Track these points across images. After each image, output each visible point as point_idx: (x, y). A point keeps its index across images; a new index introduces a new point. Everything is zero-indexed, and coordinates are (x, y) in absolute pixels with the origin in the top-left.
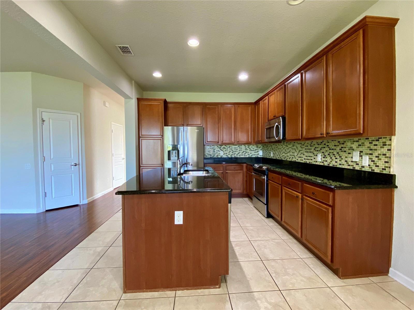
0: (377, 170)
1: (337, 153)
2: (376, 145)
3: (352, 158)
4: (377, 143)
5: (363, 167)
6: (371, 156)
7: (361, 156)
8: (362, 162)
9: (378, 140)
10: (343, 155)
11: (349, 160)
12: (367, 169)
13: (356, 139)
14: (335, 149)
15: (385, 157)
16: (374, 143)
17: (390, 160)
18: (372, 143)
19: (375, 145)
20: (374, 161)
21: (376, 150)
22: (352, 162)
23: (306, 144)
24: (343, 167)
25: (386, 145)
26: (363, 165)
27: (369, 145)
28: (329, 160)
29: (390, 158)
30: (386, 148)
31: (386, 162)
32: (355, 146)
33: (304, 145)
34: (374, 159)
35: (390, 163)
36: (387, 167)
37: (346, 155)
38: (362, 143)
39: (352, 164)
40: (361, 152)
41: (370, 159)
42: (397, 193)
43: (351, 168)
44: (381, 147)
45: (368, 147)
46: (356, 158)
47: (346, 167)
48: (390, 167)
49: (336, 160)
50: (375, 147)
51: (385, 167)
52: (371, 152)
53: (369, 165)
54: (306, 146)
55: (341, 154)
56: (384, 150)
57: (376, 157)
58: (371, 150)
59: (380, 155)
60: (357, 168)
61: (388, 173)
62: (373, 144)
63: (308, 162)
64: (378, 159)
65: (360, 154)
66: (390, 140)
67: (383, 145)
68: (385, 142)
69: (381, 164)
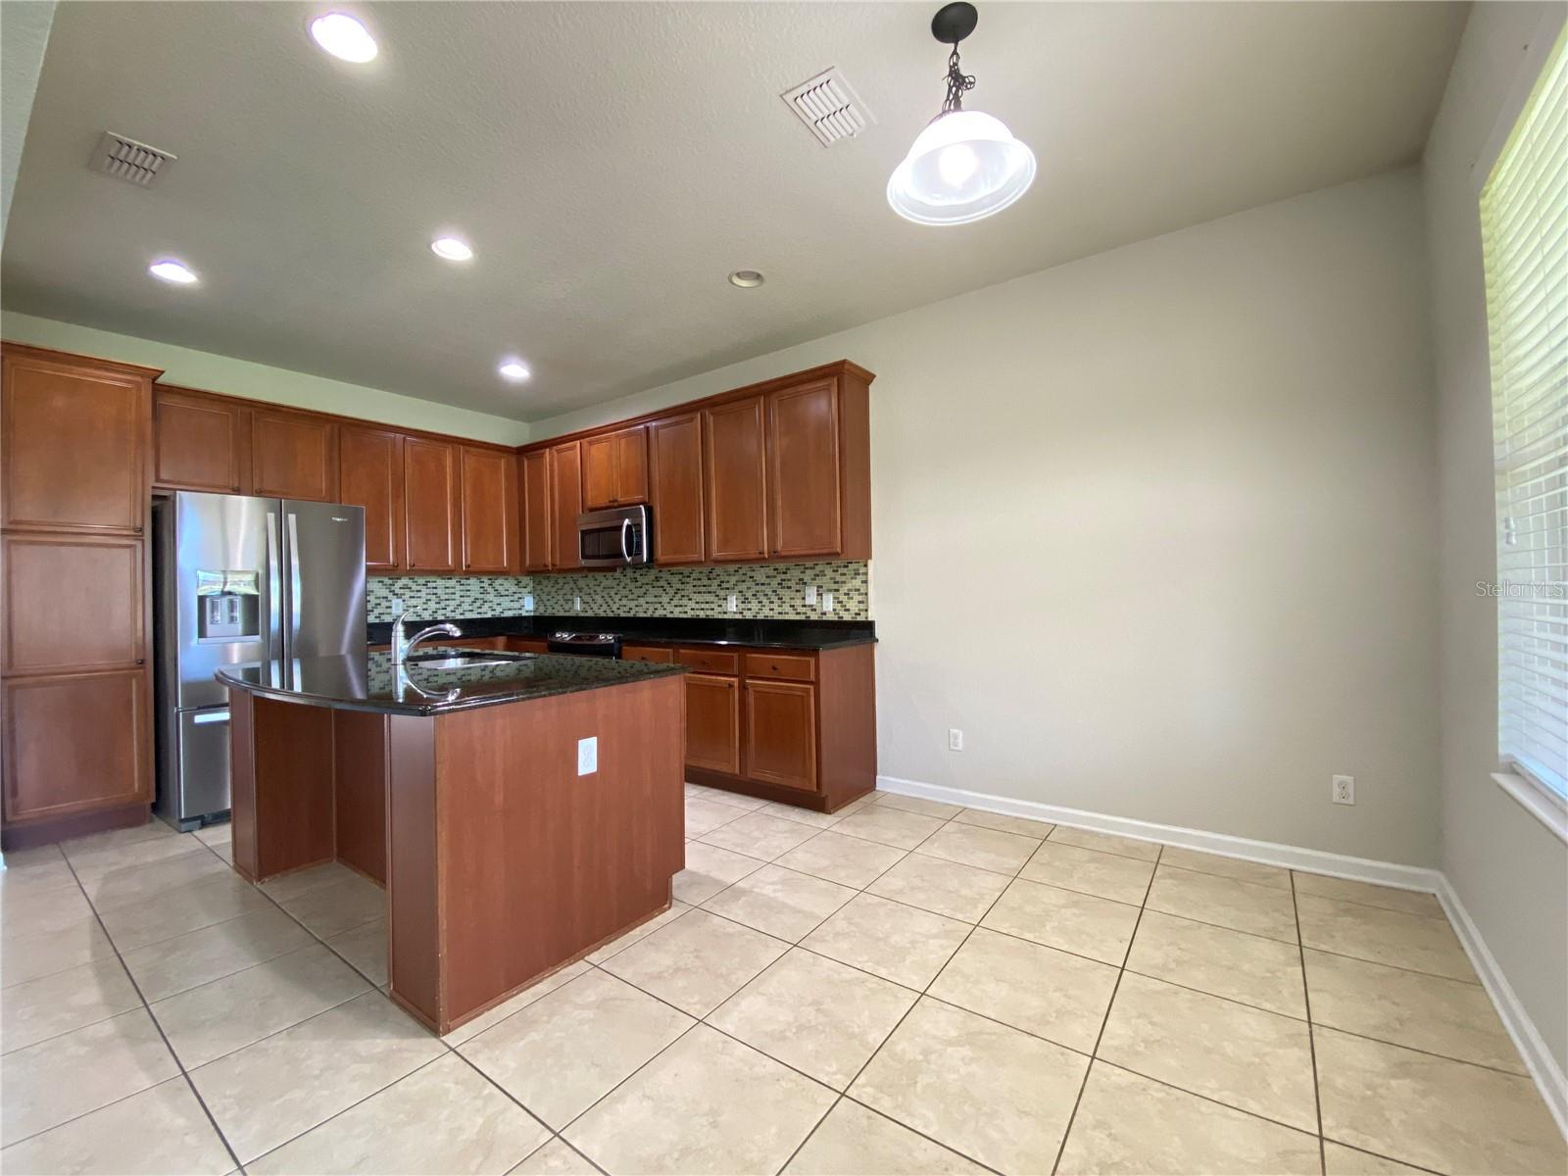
0: (847, 617)
1: (773, 591)
2: (845, 574)
3: (804, 598)
4: (845, 570)
5: (825, 614)
6: (837, 594)
7: (820, 595)
8: (822, 606)
9: (847, 567)
10: (786, 594)
11: (798, 603)
12: (831, 617)
13: (809, 564)
14: (769, 584)
15: (859, 595)
16: (841, 570)
17: (867, 599)
18: (837, 571)
19: (842, 574)
20: (842, 602)
21: (844, 582)
22: (804, 606)
23: (694, 576)
24: (787, 617)
25: (859, 574)
26: (825, 609)
27: (833, 575)
28: (754, 605)
29: (866, 594)
30: (860, 578)
31: (859, 602)
32: (808, 576)
33: (689, 577)
34: (843, 597)
35: (867, 603)
36: (862, 610)
37: (793, 594)
38: (821, 572)
39: (804, 610)
40: (819, 587)
41: (835, 598)
42: (878, 650)
43: (802, 617)
44: (852, 578)
45: (831, 579)
46: (812, 599)
47: (792, 617)
48: (866, 610)
49: (772, 606)
50: (843, 578)
51: (859, 610)
52: (836, 586)
53: (834, 610)
54: (694, 579)
55: (781, 592)
56: (857, 583)
57: (845, 594)
58: (836, 583)
59: (851, 590)
60: (814, 617)
61: (864, 619)
62: (839, 572)
64: (848, 598)
65: (818, 591)
66: (866, 566)
67: (855, 574)
68: (858, 570)
69: (853, 606)
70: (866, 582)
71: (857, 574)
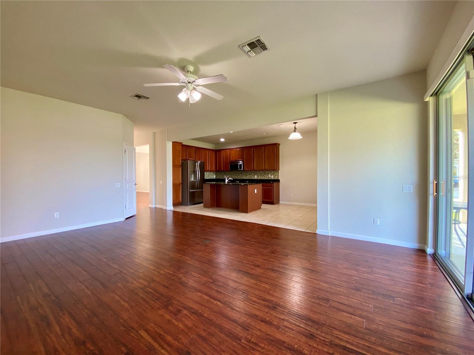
11: (267, 177)
14: (262, 174)
24: (265, 179)
26: (272, 178)
34: (275, 176)
36: (278, 178)
37: (266, 175)
38: (271, 172)
43: (268, 179)
49: (263, 177)
54: (249, 173)
63: (250, 178)
65: (271, 175)
70: (278, 174)
71: (277, 172)
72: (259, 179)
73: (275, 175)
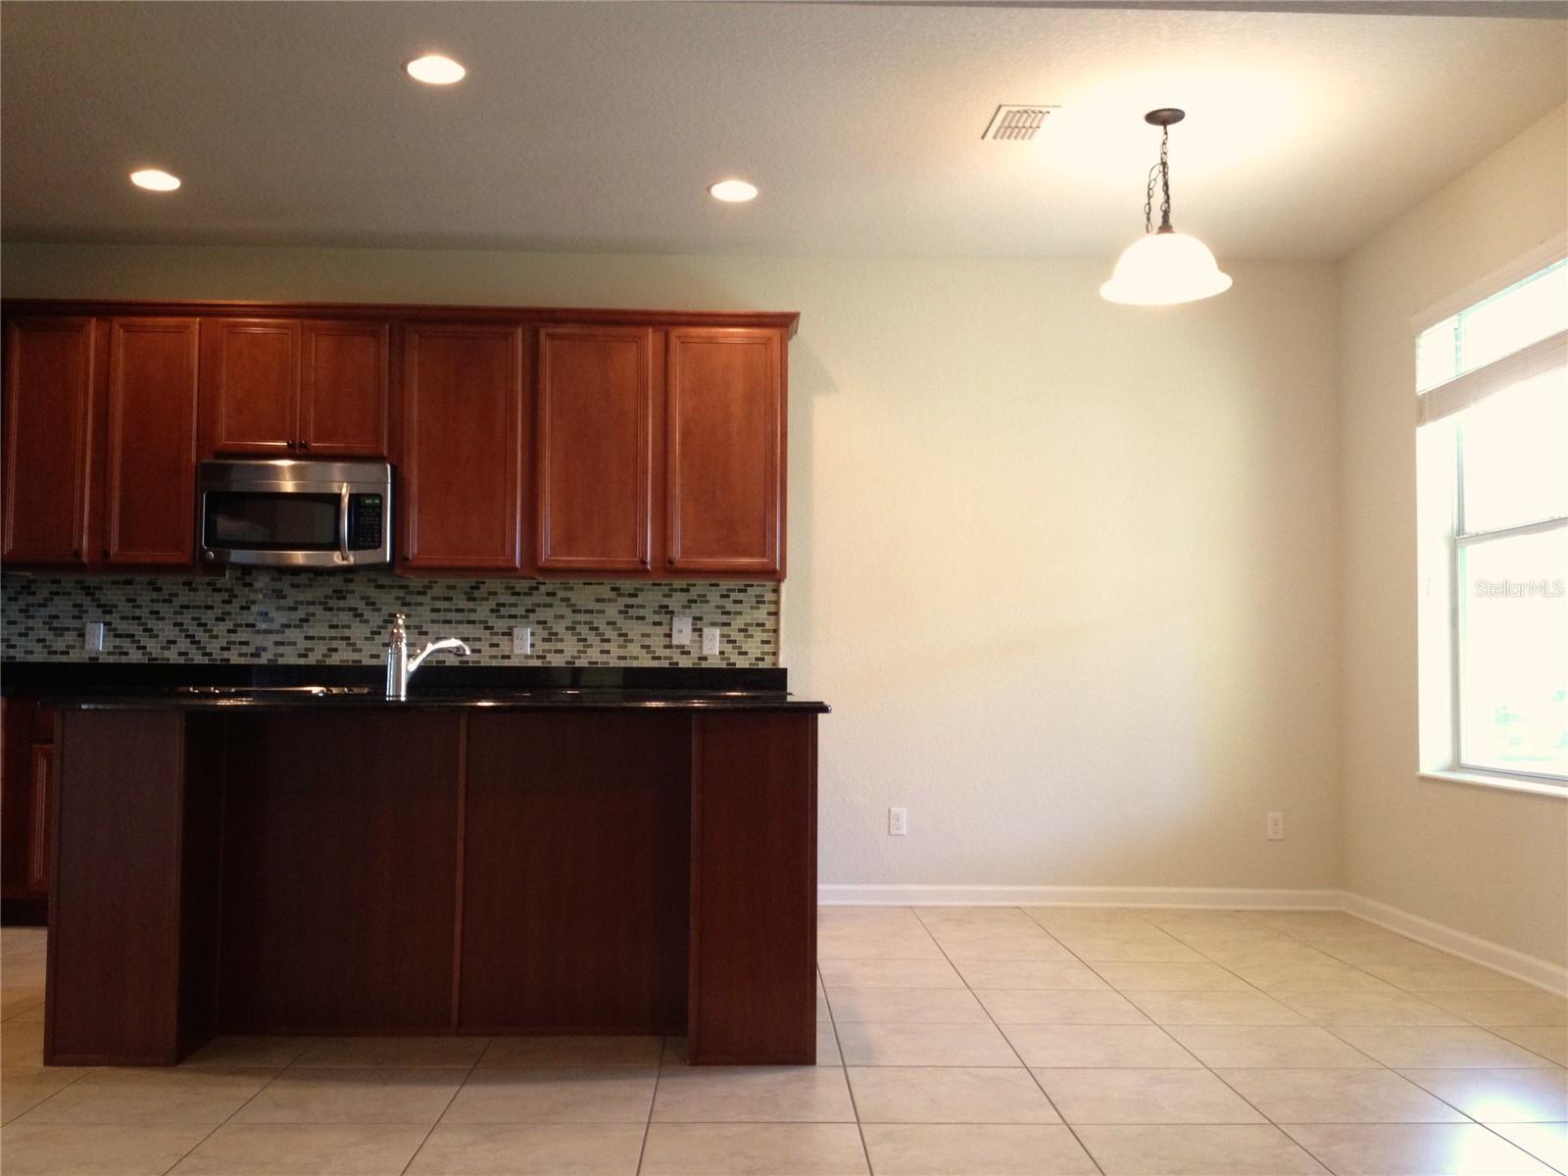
0: (742, 663)
3: (670, 636)
4: (740, 596)
5: (705, 659)
6: (726, 630)
7: (698, 631)
8: (701, 647)
9: (746, 591)
12: (715, 663)
13: (679, 584)
14: (602, 612)
15: (763, 631)
16: (734, 596)
17: (778, 637)
18: (728, 596)
19: (735, 602)
20: (734, 642)
21: (740, 613)
22: (670, 646)
25: (764, 602)
26: (706, 652)
27: (720, 601)
28: (570, 646)
29: (776, 631)
31: (764, 642)
35: (777, 642)
36: (768, 653)
37: (648, 629)
38: (699, 596)
39: (667, 652)
40: (696, 619)
41: (722, 636)
43: (665, 664)
44: (752, 608)
45: (717, 607)
48: (775, 654)
49: (606, 646)
50: (738, 608)
51: (762, 653)
52: (725, 619)
53: (722, 653)
56: (761, 614)
57: (740, 630)
58: (724, 613)
59: (751, 625)
60: (685, 663)
61: (770, 666)
62: (732, 598)
64: (745, 636)
65: (693, 624)
66: (776, 591)
67: (758, 602)
68: (763, 596)
69: (753, 647)
70: (776, 614)
71: (760, 601)
72: (556, 661)
73: (738, 622)
